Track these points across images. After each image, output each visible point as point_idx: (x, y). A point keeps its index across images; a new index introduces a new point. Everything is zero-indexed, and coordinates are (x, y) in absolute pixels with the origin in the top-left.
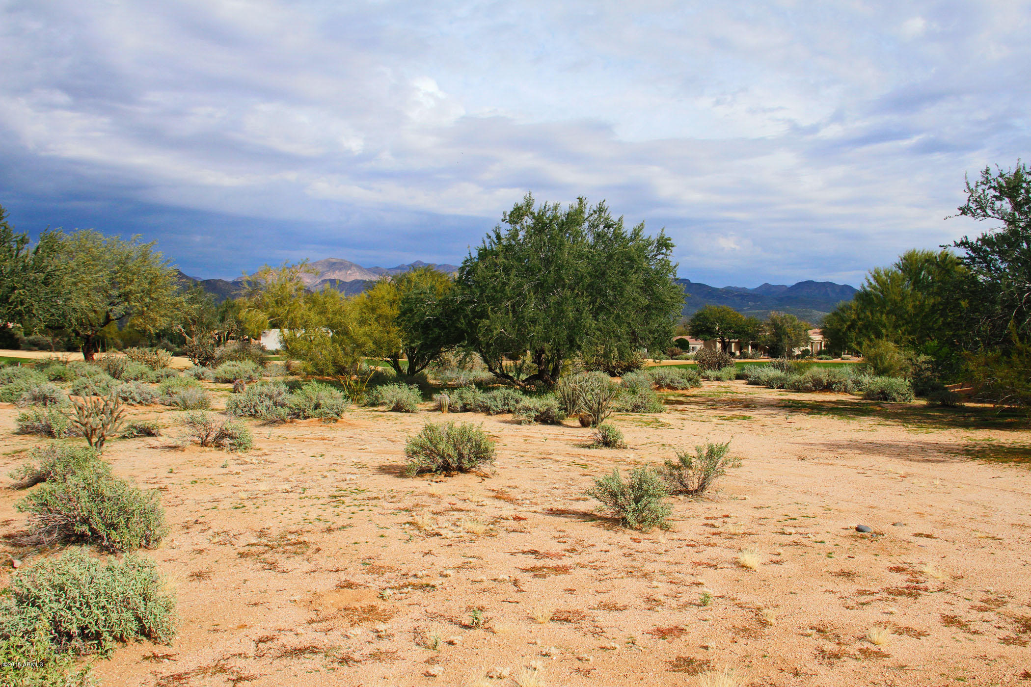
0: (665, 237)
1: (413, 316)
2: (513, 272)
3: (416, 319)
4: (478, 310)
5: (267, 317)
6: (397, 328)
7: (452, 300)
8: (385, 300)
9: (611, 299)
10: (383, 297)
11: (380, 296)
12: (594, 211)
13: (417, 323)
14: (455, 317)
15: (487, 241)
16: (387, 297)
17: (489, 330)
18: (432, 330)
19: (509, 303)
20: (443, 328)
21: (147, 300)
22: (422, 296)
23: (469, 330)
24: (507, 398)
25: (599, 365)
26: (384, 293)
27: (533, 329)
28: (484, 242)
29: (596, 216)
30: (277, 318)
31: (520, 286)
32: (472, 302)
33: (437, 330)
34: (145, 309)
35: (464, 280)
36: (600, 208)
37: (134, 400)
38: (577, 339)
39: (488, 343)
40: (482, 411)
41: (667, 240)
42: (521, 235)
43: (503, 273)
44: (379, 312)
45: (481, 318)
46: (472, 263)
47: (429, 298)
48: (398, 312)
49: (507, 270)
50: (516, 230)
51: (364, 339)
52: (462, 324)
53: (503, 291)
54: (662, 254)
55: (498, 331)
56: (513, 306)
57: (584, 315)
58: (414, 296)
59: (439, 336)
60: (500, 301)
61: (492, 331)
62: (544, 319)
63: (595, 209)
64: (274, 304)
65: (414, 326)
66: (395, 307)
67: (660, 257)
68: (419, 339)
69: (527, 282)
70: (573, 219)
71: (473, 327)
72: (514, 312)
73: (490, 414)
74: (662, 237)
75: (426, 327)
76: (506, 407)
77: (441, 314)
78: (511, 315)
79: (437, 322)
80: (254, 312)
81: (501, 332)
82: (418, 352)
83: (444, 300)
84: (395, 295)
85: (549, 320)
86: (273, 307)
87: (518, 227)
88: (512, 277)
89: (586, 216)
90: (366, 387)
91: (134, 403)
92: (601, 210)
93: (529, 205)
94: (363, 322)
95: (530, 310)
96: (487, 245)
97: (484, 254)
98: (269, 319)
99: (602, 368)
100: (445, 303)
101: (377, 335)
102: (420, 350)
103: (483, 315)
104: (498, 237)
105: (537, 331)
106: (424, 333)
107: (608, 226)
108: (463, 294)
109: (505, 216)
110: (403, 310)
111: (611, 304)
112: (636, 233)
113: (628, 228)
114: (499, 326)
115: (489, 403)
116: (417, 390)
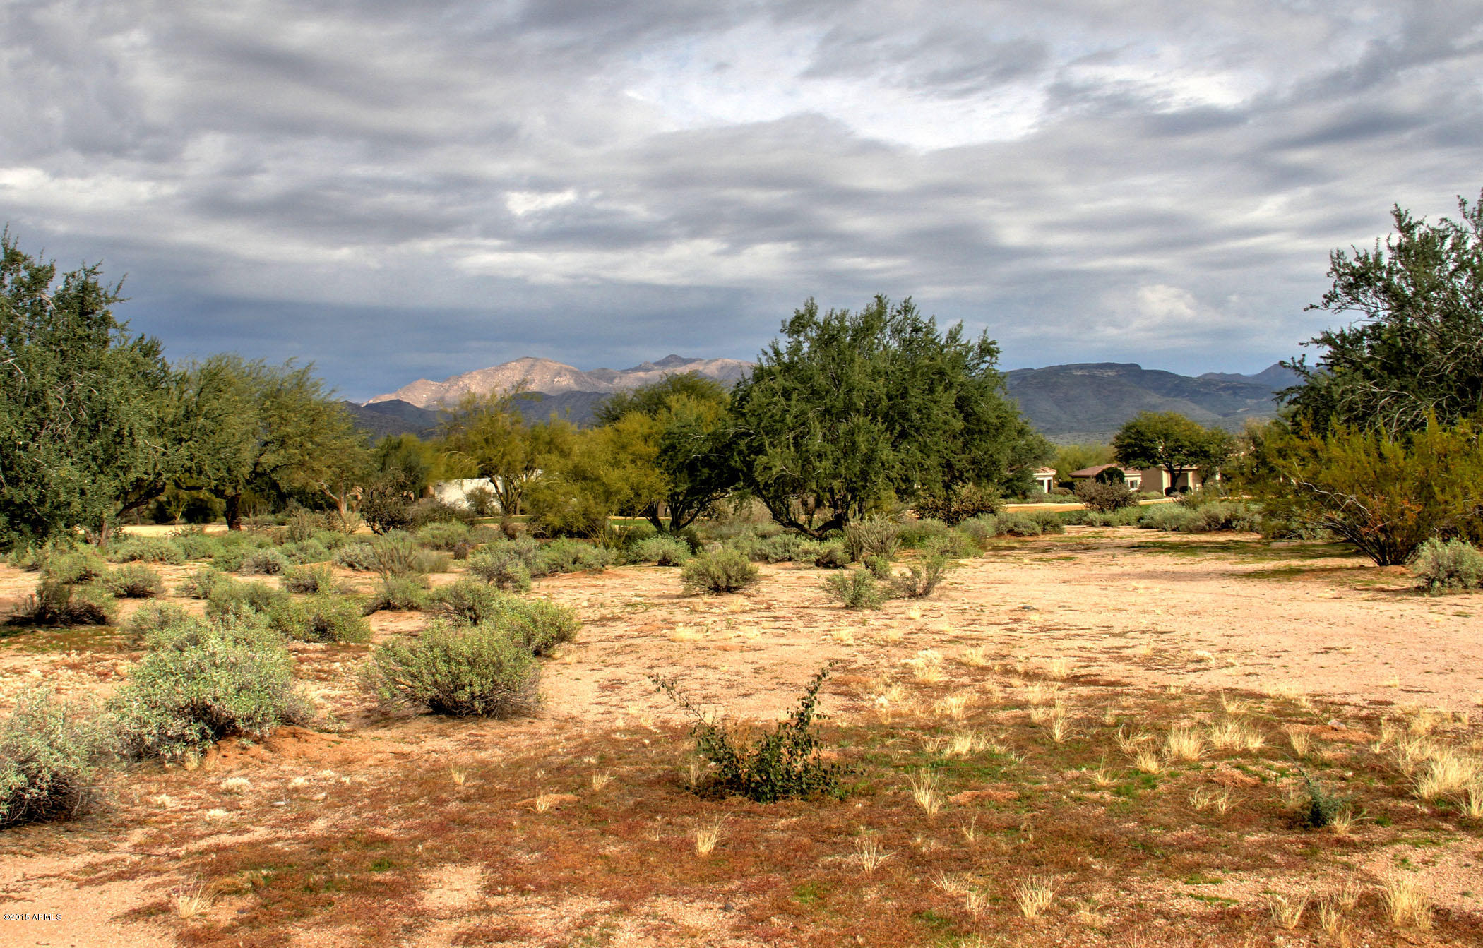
0: (989, 341)
1: (676, 454)
2: (795, 396)
3: (680, 458)
4: (755, 444)
5: (475, 462)
6: (657, 470)
7: (723, 433)
8: (638, 434)
9: (917, 424)
10: (635, 432)
11: (631, 430)
12: (898, 312)
13: (681, 463)
14: (728, 454)
15: (764, 358)
16: (640, 430)
17: (767, 468)
18: (700, 471)
19: (791, 436)
20: (711, 466)
21: (309, 445)
22: (685, 430)
23: (745, 469)
24: (788, 545)
25: (936, 510)
26: (636, 426)
27: (818, 464)
28: (759, 359)
29: (901, 317)
30: (488, 463)
31: (804, 413)
32: (749, 435)
33: (706, 470)
34: (307, 458)
35: (738, 408)
36: (906, 307)
37: (361, 565)
38: (872, 475)
39: (766, 483)
40: (760, 560)
41: (990, 344)
42: (806, 347)
43: (782, 399)
44: (631, 449)
45: (757, 454)
46: (746, 386)
47: (695, 432)
48: (656, 449)
49: (787, 394)
50: (800, 342)
51: (619, 485)
52: (736, 462)
53: (783, 420)
54: (986, 362)
55: (778, 469)
56: (795, 438)
57: (880, 445)
58: (676, 431)
59: (710, 476)
60: (781, 432)
61: (771, 469)
62: (832, 452)
63: (899, 308)
64: (484, 444)
65: (678, 467)
66: (651, 443)
67: (984, 366)
68: (685, 483)
69: (812, 409)
70: (870, 323)
71: (750, 466)
72: (797, 445)
73: (769, 563)
74: (984, 341)
75: (691, 468)
76: (787, 554)
77: (711, 450)
78: (792, 449)
79: (706, 461)
80: (457, 456)
81: (783, 470)
82: (685, 499)
83: (714, 433)
84: (651, 428)
85: (839, 454)
86: (482, 448)
87: (802, 339)
88: (793, 402)
89: (888, 318)
90: (624, 543)
91: (361, 568)
92: (907, 309)
93: (811, 312)
94: (616, 464)
95: (816, 442)
96: (765, 363)
97: (761, 374)
98: (478, 464)
99: (940, 514)
100: (714, 436)
101: (634, 479)
102: (687, 495)
103: (760, 450)
104: (777, 353)
105: (823, 466)
106: (690, 475)
107: (916, 330)
108: (736, 425)
109: (784, 326)
110: (663, 447)
111: (917, 430)
112: (953, 337)
113: (942, 331)
114: (778, 463)
115: (767, 550)
116: (685, 543)
